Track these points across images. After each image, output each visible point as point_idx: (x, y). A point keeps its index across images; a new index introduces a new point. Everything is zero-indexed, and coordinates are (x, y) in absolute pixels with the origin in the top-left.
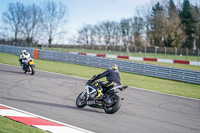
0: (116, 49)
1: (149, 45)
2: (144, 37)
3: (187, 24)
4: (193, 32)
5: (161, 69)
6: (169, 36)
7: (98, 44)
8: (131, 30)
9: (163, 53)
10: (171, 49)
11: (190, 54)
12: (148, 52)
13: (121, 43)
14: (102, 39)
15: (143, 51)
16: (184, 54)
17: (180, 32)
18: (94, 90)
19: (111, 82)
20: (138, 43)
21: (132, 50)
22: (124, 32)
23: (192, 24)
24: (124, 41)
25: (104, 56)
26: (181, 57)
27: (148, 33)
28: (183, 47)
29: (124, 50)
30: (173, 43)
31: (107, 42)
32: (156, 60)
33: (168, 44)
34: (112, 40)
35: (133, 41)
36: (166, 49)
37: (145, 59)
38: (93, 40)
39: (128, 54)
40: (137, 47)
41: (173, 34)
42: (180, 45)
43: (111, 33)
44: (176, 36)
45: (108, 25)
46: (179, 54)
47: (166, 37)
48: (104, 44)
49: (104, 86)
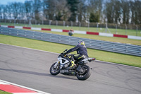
0: (22, 22)
1: (45, 19)
2: (41, 13)
3: (72, 4)
4: (76, 10)
5: (53, 36)
6: (59, 13)
7: (9, 18)
8: (32, 8)
9: (55, 24)
10: (61, 22)
11: (74, 26)
12: (44, 24)
13: (25, 18)
14: (12, 15)
15: (41, 24)
16: (70, 25)
17: (66, 10)
18: (67, 61)
19: (81, 55)
20: (37, 18)
21: (33, 23)
22: (27, 10)
23: (75, 5)
24: (27, 16)
25: (13, 27)
26: (68, 28)
27: (44, 11)
28: (69, 20)
29: (27, 23)
30: (62, 18)
31: (16, 17)
32: (50, 30)
33: (59, 18)
34: (18, 16)
35: (34, 16)
36: (57, 22)
37: (42, 29)
38: (5, 16)
39: (30, 25)
40: (37, 21)
41: (62, 11)
42: (67, 19)
43: (18, 11)
44: (64, 13)
45: (15, 5)
46: (66, 25)
47: (57, 13)
48: (13, 18)
49: (75, 58)
